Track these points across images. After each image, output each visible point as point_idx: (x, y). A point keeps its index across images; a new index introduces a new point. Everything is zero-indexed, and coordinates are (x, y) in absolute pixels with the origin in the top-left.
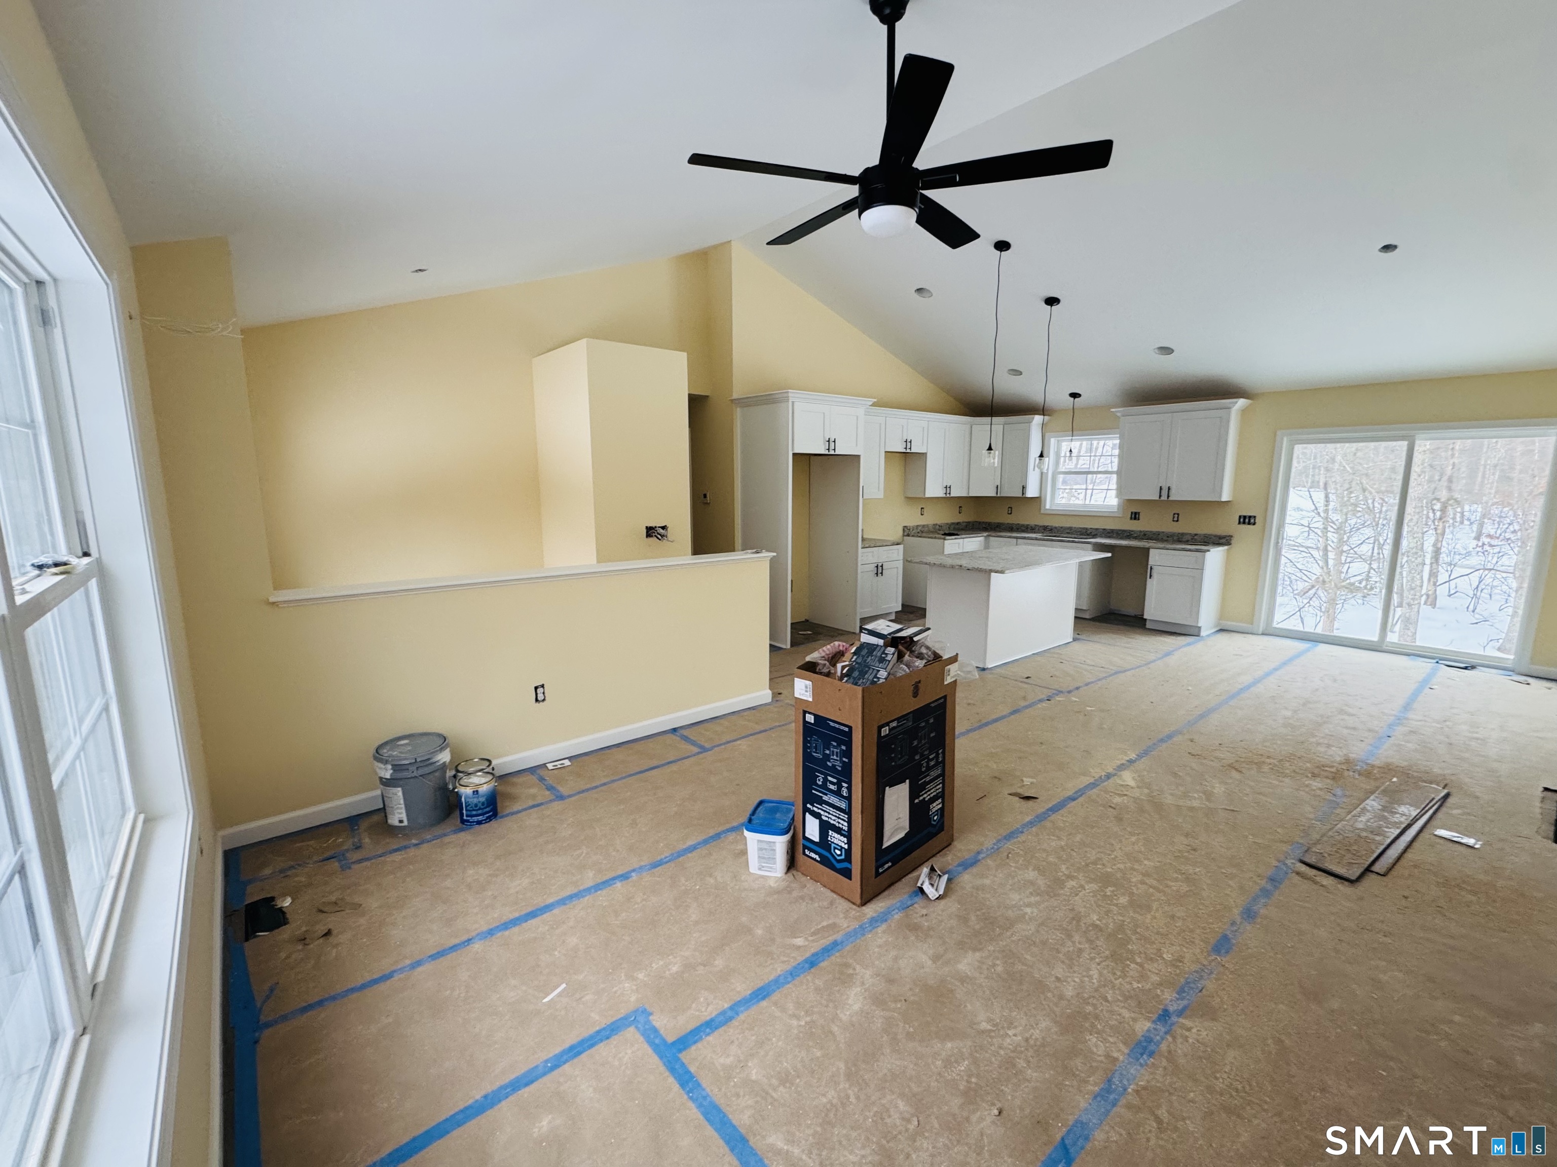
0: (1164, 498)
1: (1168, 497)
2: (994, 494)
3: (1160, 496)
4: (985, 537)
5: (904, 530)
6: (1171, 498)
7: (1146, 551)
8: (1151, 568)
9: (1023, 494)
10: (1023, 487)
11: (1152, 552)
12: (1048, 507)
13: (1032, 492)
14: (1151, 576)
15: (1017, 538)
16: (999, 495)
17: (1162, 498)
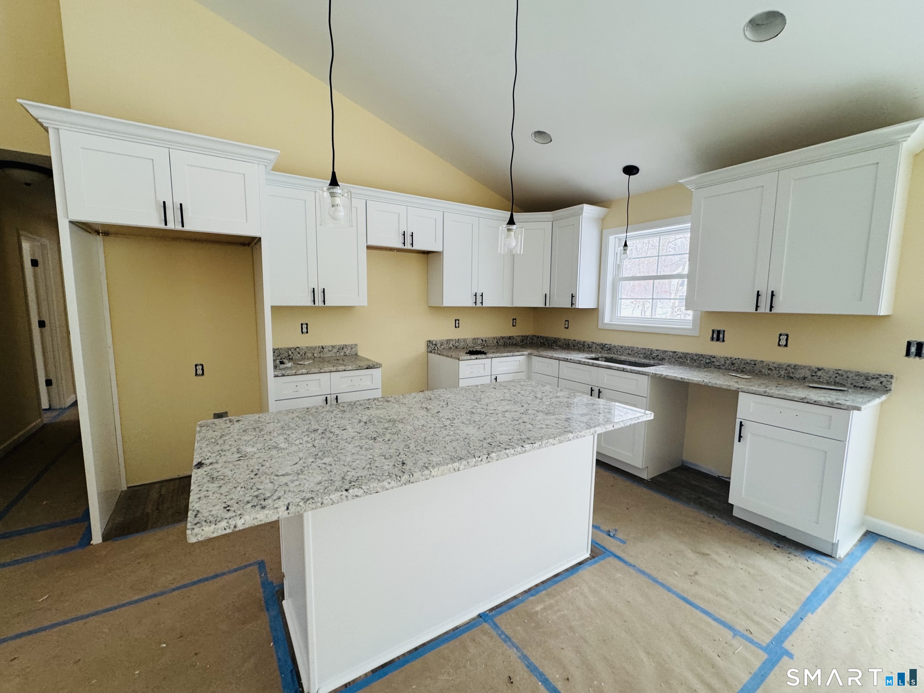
0: (764, 308)
1: (771, 307)
2: (542, 305)
3: (757, 307)
4: (527, 355)
5: (428, 346)
6: (774, 311)
7: (734, 395)
8: (741, 425)
9: (572, 304)
10: (572, 296)
11: (743, 398)
12: (607, 320)
13: (583, 302)
14: (740, 437)
15: (559, 359)
16: (548, 306)
17: (761, 310)
